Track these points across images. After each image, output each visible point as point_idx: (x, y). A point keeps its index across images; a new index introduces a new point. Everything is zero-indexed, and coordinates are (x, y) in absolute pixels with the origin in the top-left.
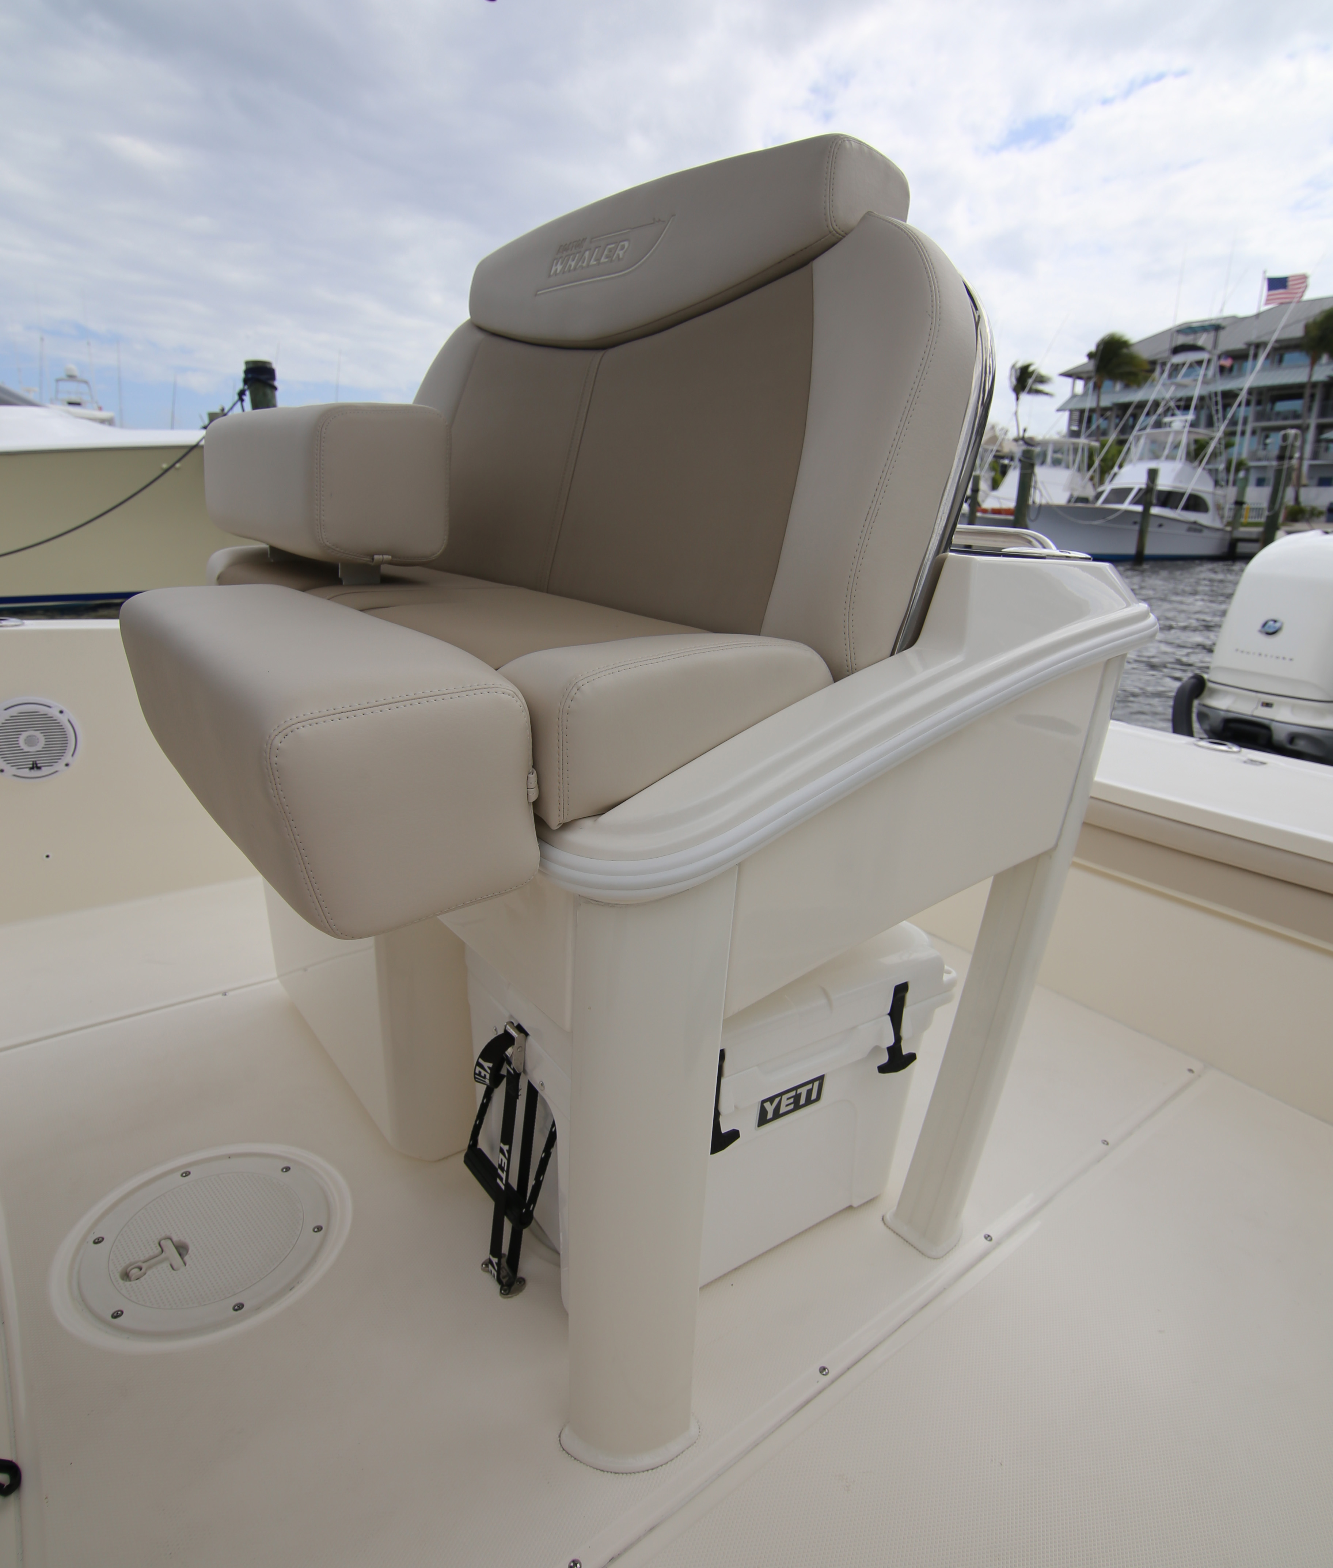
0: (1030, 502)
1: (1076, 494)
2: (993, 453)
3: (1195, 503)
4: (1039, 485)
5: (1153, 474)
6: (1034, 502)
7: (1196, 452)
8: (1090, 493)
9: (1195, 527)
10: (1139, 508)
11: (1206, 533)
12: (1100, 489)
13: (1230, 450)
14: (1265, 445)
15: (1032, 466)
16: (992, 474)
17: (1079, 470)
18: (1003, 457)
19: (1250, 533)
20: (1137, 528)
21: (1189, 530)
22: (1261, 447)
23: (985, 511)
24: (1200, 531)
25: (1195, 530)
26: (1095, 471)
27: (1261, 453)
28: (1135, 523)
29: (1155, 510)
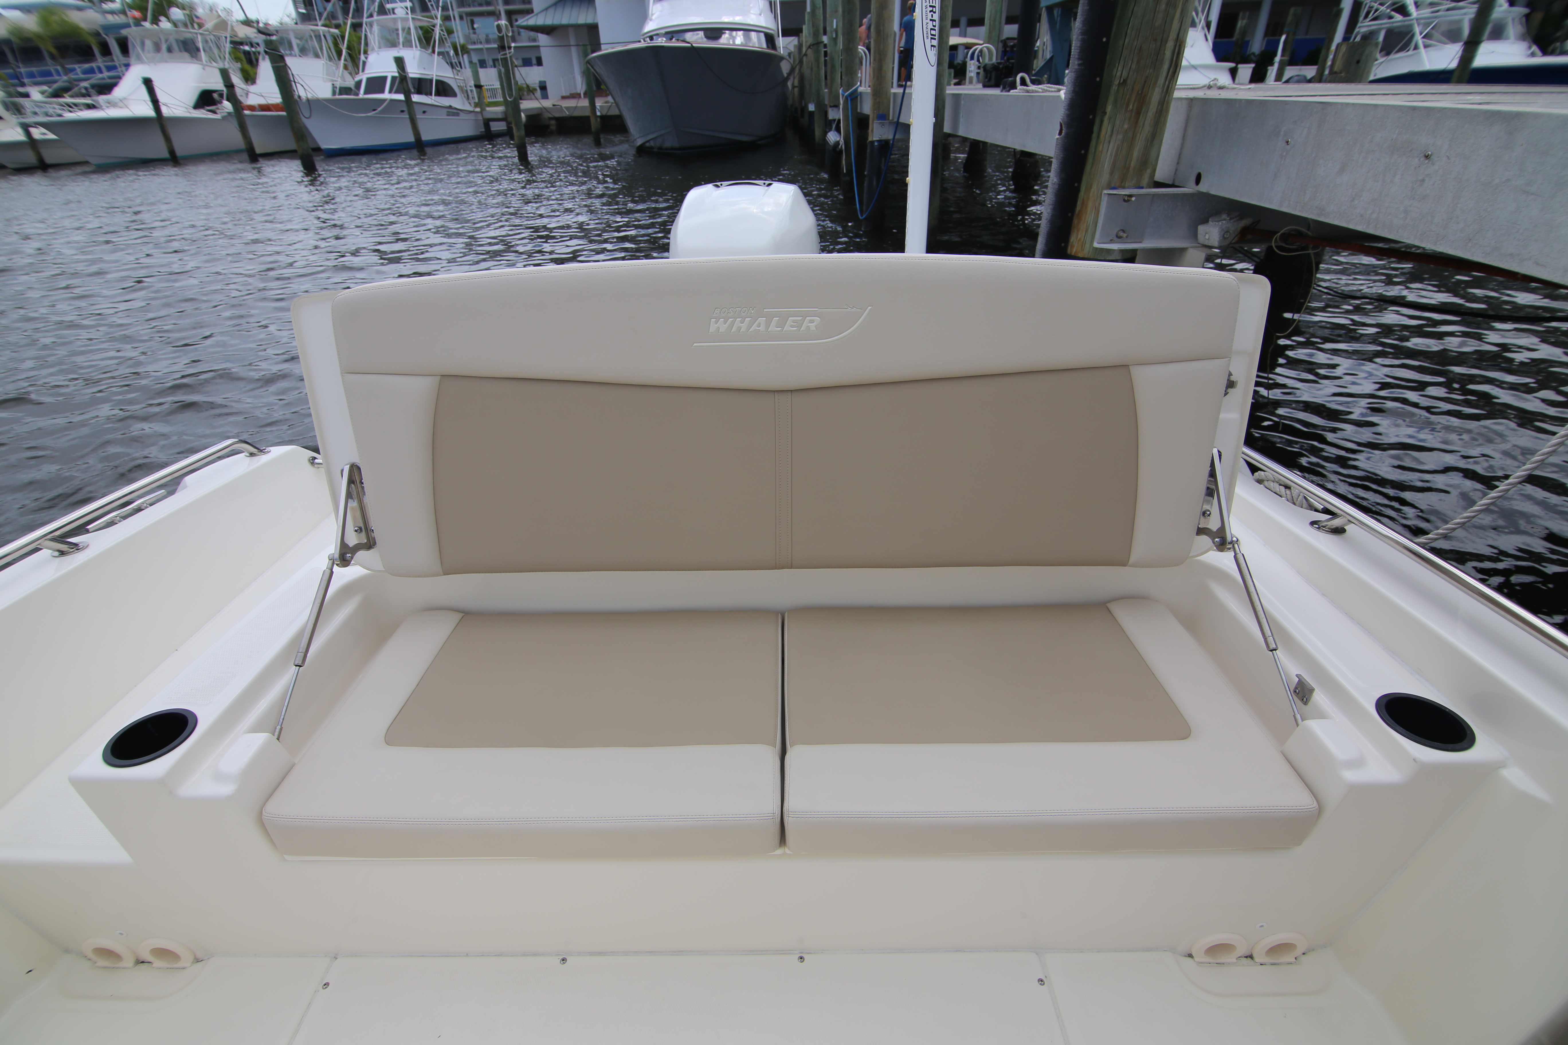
0: (296, 97)
1: (338, 85)
2: (229, 39)
3: (443, 89)
4: (297, 79)
5: (400, 62)
6: (299, 97)
7: (426, 38)
8: (350, 83)
9: (453, 112)
10: (401, 97)
11: (463, 116)
12: (357, 78)
13: (451, 36)
14: (473, 29)
15: (282, 58)
16: (239, 65)
17: (330, 59)
18: (241, 44)
19: (496, 113)
20: (406, 116)
21: (449, 114)
22: (471, 31)
23: (252, 108)
24: (458, 115)
25: (454, 114)
26: (345, 60)
27: (473, 37)
28: (402, 111)
29: (415, 98)
